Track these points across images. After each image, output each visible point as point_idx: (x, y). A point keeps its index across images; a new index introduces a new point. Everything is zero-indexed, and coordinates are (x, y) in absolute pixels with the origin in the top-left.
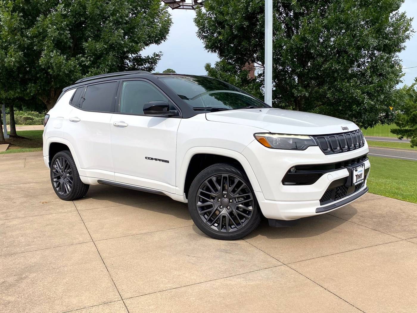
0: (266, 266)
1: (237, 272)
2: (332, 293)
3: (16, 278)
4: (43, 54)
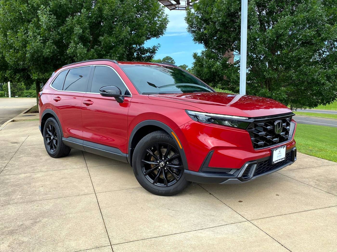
0: (232, 222)
1: (207, 226)
2: (288, 249)
3: (31, 221)
4: (70, 46)
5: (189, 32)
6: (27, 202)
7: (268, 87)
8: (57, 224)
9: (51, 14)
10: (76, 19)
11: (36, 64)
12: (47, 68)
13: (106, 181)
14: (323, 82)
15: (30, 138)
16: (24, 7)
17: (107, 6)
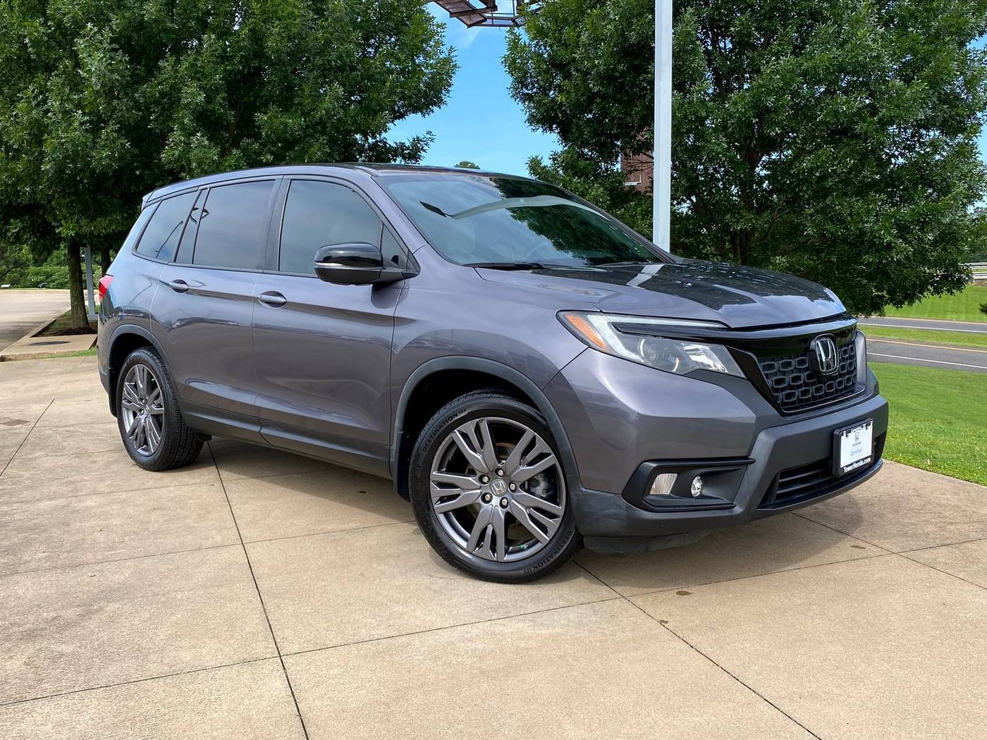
0: (583, 600)
1: (520, 610)
2: (703, 654)
3: (80, 610)
4: (171, 140)
5: (516, 99)
6: (64, 568)
7: (739, 255)
8: (147, 615)
9: (115, 50)
10: (186, 64)
11: (69, 192)
12: (104, 203)
13: (273, 514)
14: (887, 243)
15: (56, 408)
16: (36, 28)
17: (277, 26)
